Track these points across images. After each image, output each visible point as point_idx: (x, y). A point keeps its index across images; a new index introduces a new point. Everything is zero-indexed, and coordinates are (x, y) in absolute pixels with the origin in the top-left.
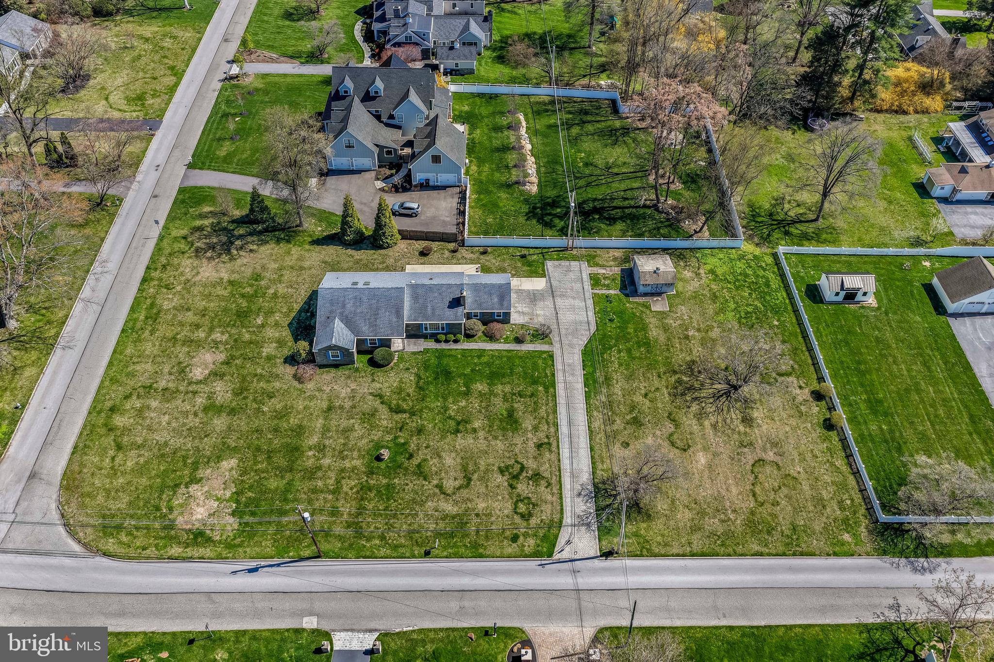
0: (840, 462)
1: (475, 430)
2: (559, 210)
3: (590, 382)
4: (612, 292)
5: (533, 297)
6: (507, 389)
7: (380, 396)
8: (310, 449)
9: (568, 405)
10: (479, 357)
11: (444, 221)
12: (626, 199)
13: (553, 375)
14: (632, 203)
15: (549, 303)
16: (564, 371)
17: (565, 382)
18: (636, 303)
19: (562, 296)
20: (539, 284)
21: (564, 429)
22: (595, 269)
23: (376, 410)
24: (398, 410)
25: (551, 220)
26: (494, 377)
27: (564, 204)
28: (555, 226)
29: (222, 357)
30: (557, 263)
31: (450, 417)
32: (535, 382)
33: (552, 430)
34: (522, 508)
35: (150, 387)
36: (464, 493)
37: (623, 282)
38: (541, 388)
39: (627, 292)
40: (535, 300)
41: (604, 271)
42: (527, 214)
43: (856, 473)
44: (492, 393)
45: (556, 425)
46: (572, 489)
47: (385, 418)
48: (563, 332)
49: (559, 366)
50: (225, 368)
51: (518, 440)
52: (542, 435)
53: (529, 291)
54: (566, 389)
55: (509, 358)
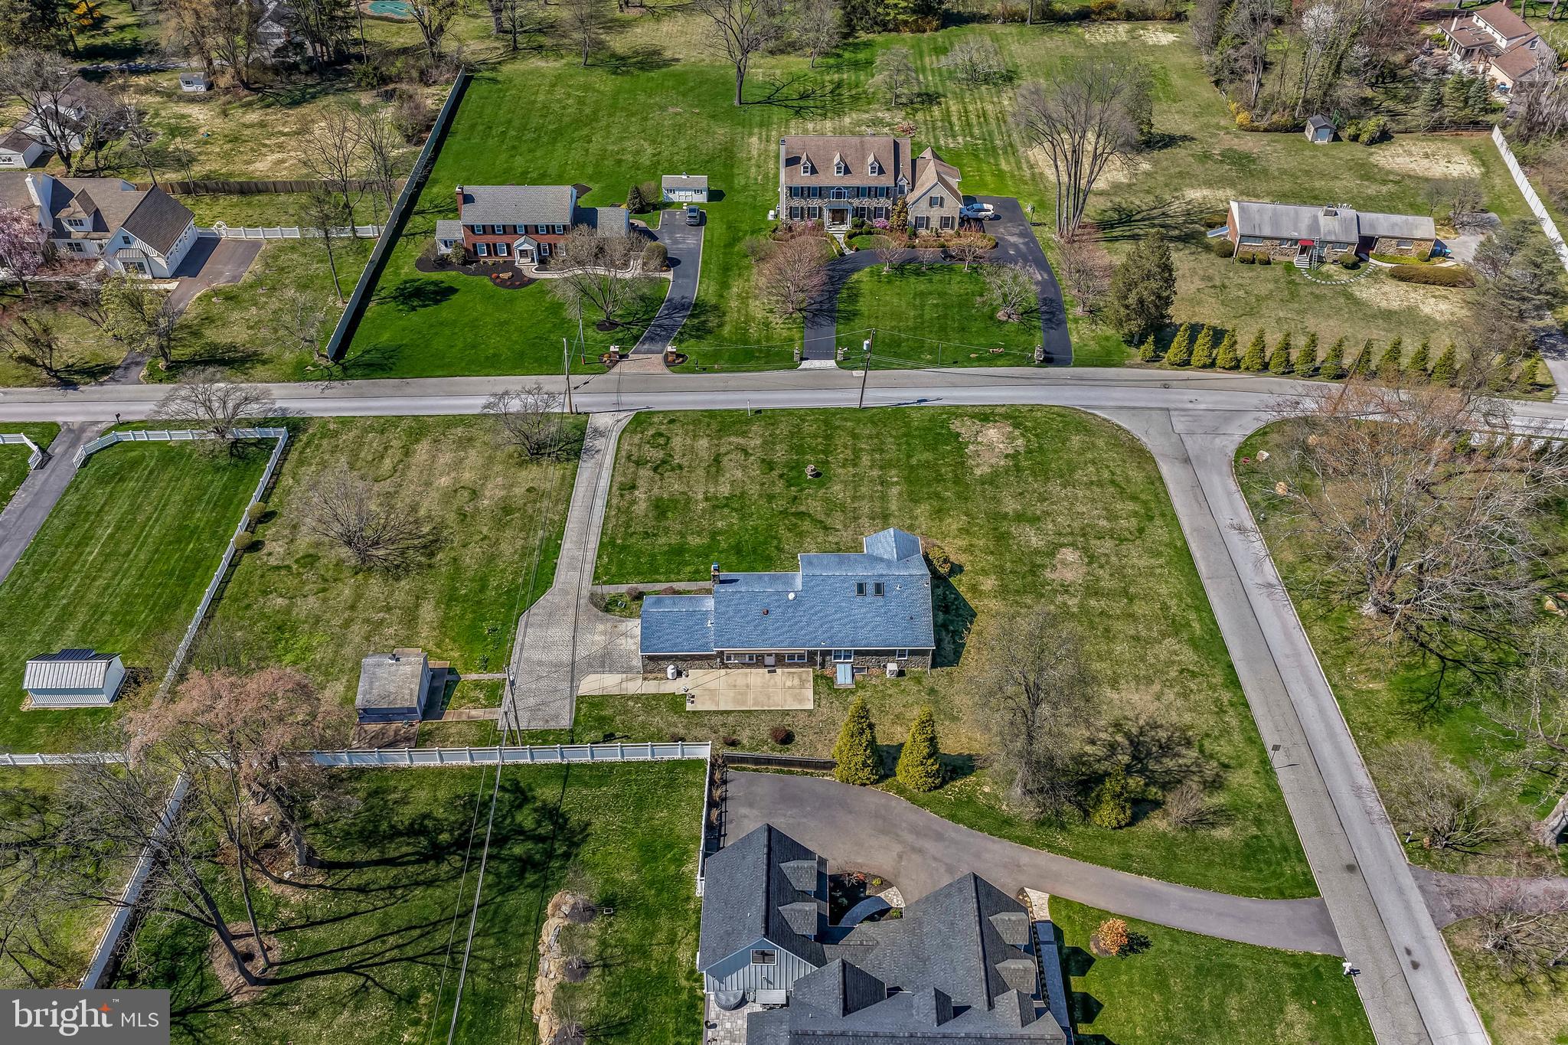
0: (287, 481)
1: (707, 499)
2: (518, 850)
3: (551, 549)
4: (474, 676)
5: (604, 661)
6: (662, 540)
7: (826, 528)
8: (897, 483)
9: (589, 525)
10: (697, 572)
11: (751, 805)
12: (362, 890)
13: (599, 557)
14: (354, 879)
15: (582, 652)
16: (584, 561)
17: (586, 550)
18: (442, 659)
19: (557, 665)
20: (592, 684)
21: (600, 503)
22: (488, 717)
23: (828, 515)
24: (801, 515)
25: (539, 823)
26: (678, 552)
27: (504, 868)
28: (536, 810)
29: (1049, 574)
30: (552, 725)
31: (736, 510)
32: (624, 548)
33: (614, 501)
34: (662, 441)
35: (1121, 541)
36: (723, 450)
37: (448, 695)
38: (619, 541)
39: (449, 677)
40: (603, 656)
41: (474, 713)
42: (584, 840)
43: (276, 474)
44: (683, 536)
45: (608, 505)
46: (604, 455)
47: (814, 506)
48: (571, 611)
49: (589, 568)
50: (1039, 561)
51: (656, 491)
52: (628, 497)
53: (611, 672)
54: (586, 543)
55: (657, 572)
